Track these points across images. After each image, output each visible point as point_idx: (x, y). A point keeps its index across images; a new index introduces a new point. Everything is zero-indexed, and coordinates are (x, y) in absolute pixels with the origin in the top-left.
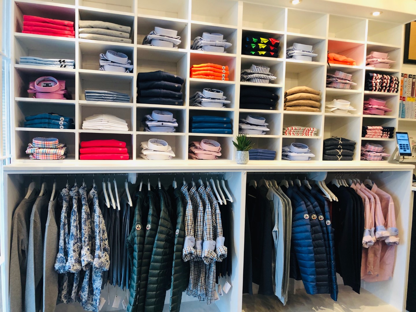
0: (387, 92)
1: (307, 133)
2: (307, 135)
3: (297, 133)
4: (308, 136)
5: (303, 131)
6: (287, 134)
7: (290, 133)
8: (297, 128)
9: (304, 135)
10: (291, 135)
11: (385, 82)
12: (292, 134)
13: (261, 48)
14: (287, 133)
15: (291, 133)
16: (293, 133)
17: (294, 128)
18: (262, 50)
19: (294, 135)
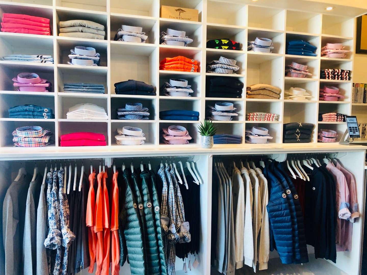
1: (269, 118)
2: (269, 120)
3: (260, 118)
5: (265, 116)
8: (258, 114)
10: (253, 120)
13: (224, 43)
14: (250, 118)
17: (255, 114)
18: (225, 45)
19: (257, 120)
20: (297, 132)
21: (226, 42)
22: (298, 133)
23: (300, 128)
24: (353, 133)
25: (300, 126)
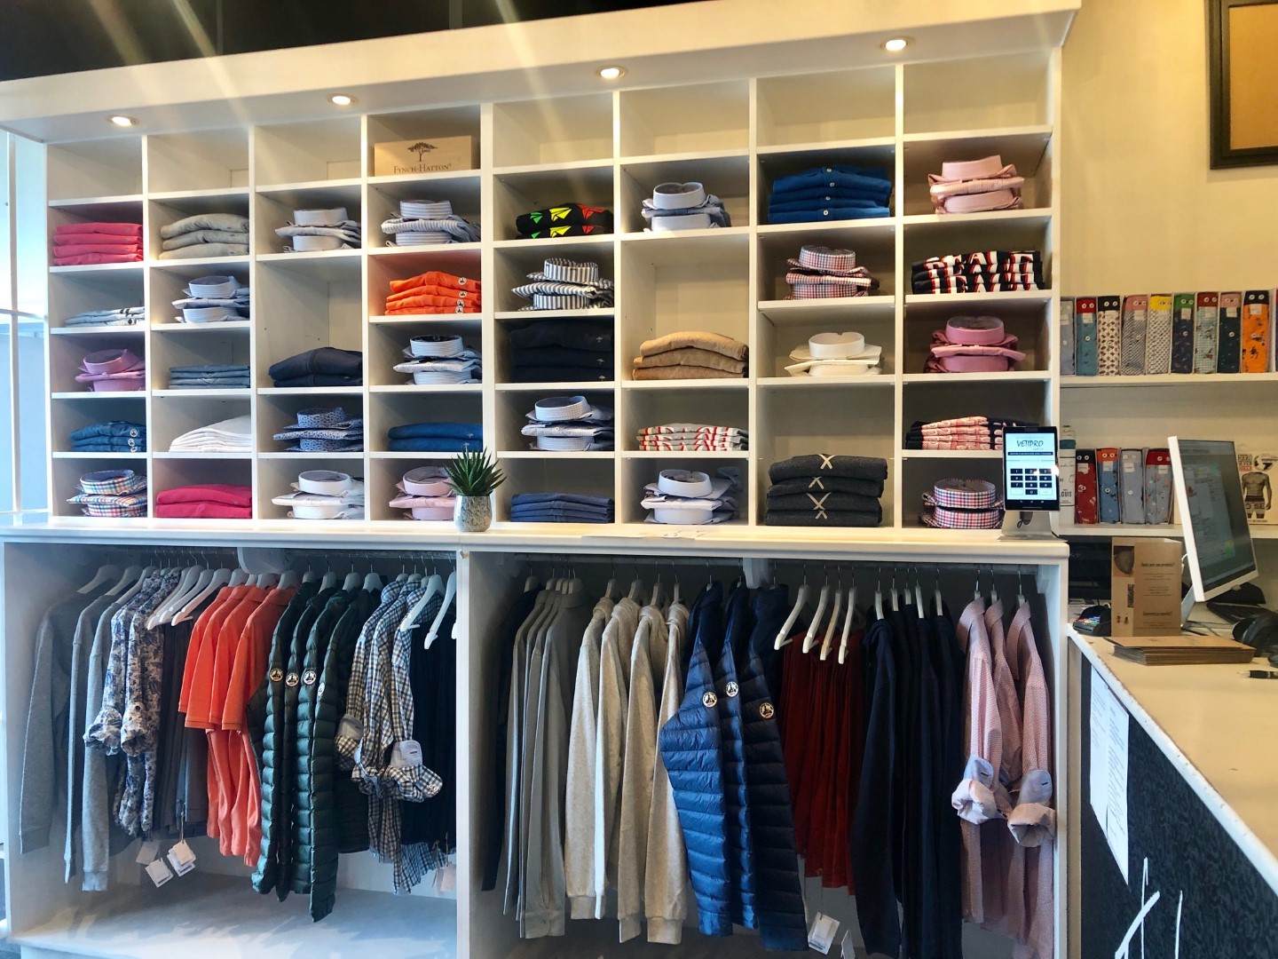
0: (1001, 290)
1: (709, 442)
2: (711, 448)
3: (678, 442)
4: (714, 450)
5: (694, 435)
6: (648, 448)
7: (656, 445)
8: (672, 429)
9: (701, 448)
10: (658, 450)
11: (976, 262)
12: (661, 448)
13: (556, 218)
14: (646, 443)
15: (659, 443)
16: (667, 446)
17: (663, 429)
18: (560, 223)
19: (670, 450)
20: (811, 486)
21: (563, 216)
22: (818, 493)
23: (827, 475)
24: (1028, 492)
25: (822, 467)
